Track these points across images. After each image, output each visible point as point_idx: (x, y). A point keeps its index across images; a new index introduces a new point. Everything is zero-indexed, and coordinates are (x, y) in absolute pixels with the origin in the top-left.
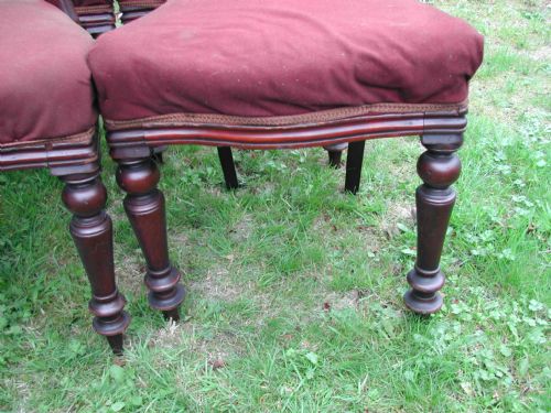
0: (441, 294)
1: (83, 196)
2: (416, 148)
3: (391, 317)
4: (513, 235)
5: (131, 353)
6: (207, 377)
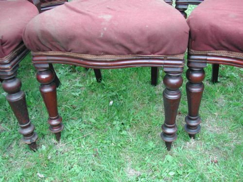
6: (211, 166)
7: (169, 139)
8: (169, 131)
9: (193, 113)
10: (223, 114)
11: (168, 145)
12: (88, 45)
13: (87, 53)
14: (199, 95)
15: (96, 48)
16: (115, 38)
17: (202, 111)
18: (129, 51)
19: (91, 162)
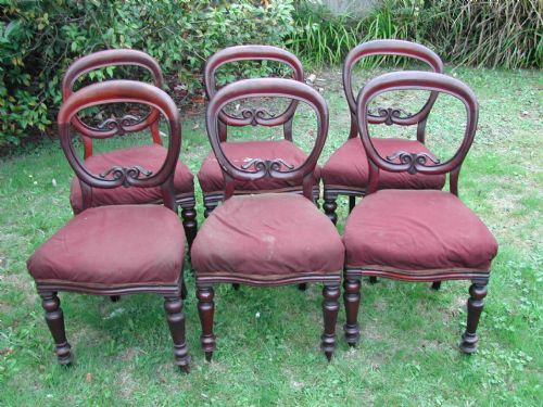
0: (477, 345)
1: (332, 293)
2: (468, 283)
3: (453, 353)
4: (516, 319)
5: (335, 360)
6: (372, 372)
7: (329, 349)
8: (329, 341)
9: (352, 321)
10: (383, 319)
11: (329, 355)
12: (257, 267)
13: (256, 273)
14: (356, 304)
15: (263, 269)
16: (281, 260)
17: (360, 318)
18: (293, 271)
19: (252, 378)
